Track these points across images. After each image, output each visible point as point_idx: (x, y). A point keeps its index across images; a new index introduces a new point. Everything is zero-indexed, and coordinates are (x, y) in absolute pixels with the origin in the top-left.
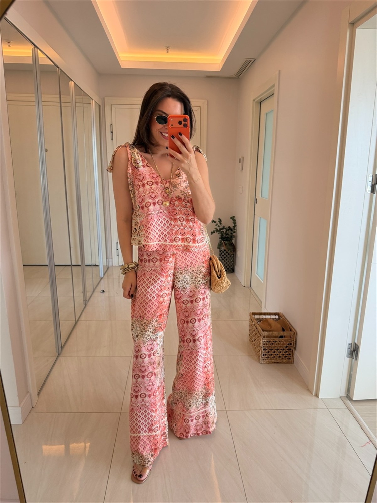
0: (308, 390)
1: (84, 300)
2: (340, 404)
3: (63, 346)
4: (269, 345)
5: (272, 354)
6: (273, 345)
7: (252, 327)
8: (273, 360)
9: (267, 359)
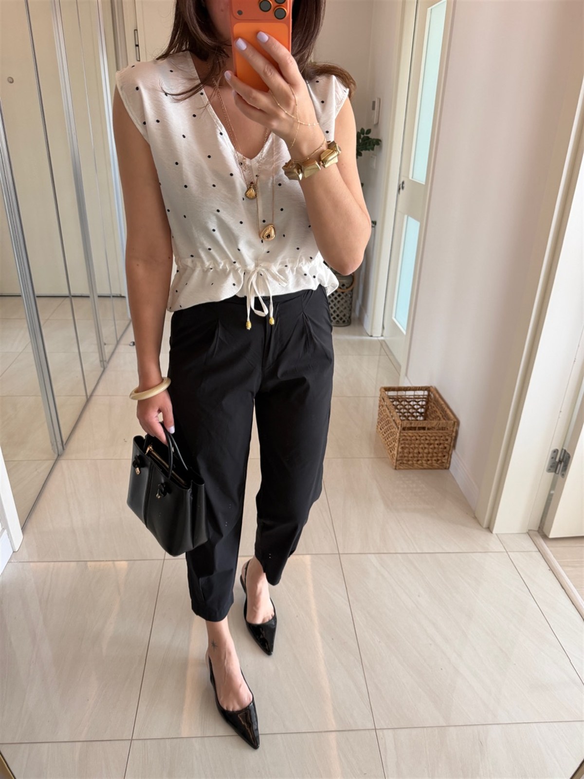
0: (475, 518)
1: (101, 361)
2: (528, 544)
3: (65, 444)
4: (411, 441)
5: (416, 455)
6: (417, 442)
7: (384, 410)
8: (416, 465)
9: (406, 464)
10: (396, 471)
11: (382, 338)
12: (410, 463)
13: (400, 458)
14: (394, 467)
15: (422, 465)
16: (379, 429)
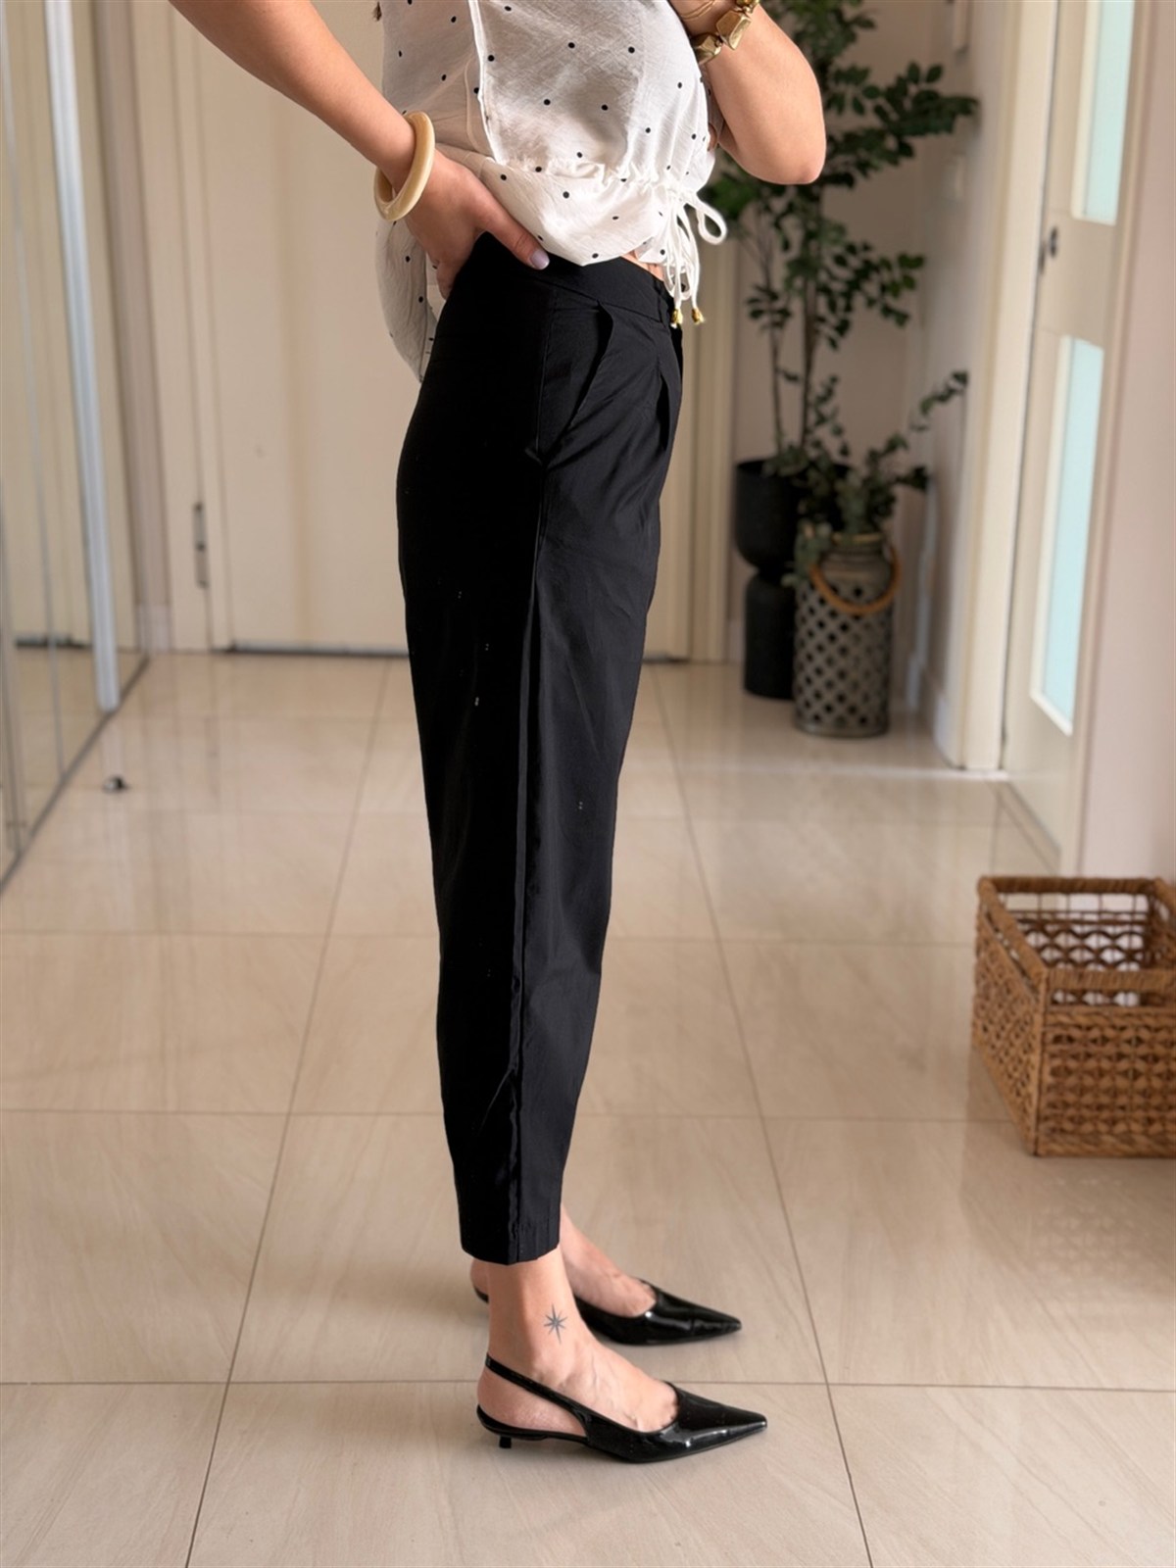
1: (8, 827)
4: (1086, 1045)
5: (1105, 1099)
6: (1110, 1049)
7: (991, 954)
8: (1108, 1139)
9: (1072, 1133)
10: (1042, 1165)
11: (1002, 776)
12: (1088, 1128)
13: (1048, 1112)
14: (1031, 1147)
15: (1127, 1138)
16: (980, 1031)
